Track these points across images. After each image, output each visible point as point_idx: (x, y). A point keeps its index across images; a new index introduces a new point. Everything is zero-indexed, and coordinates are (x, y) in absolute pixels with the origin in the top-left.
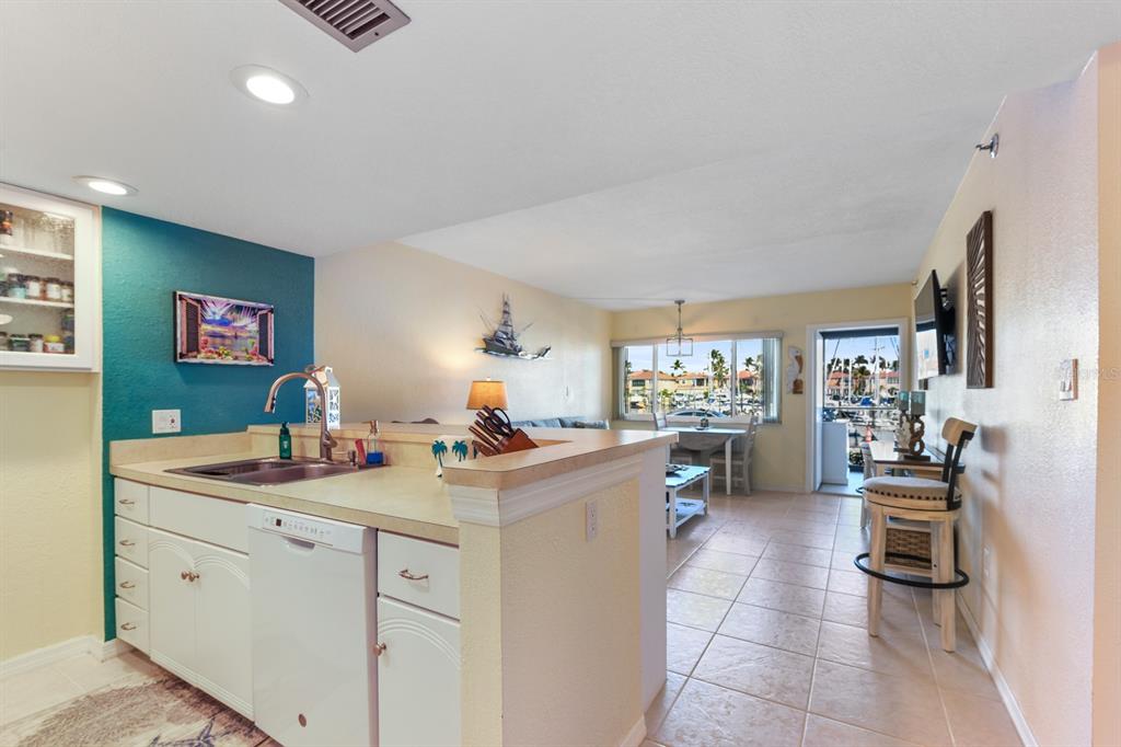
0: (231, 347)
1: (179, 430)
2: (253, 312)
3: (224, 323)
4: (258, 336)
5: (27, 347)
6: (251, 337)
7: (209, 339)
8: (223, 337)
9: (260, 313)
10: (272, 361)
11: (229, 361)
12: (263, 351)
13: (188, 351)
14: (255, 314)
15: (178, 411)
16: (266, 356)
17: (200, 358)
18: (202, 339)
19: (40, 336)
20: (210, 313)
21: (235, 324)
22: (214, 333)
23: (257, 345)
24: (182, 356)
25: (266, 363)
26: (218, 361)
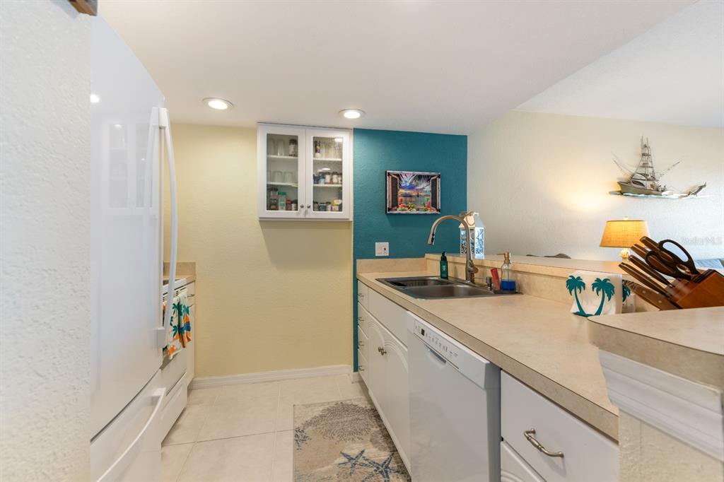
0: (415, 203)
1: (388, 255)
2: (428, 178)
3: (411, 187)
4: (431, 194)
6: (427, 195)
7: (403, 198)
8: (411, 196)
9: (432, 178)
10: (439, 210)
11: (414, 211)
12: (434, 204)
13: (393, 206)
14: (429, 180)
15: (388, 243)
16: (436, 208)
17: (399, 211)
18: (400, 198)
19: (330, 203)
20: (404, 182)
21: (418, 188)
22: (406, 194)
23: (430, 201)
24: (389, 210)
25: (435, 212)
26: (408, 212)
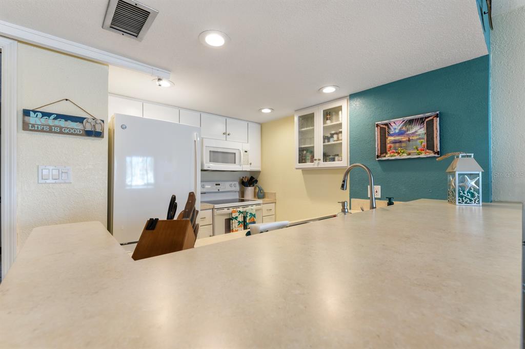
0: (406, 148)
1: (380, 197)
2: (421, 121)
3: (401, 133)
4: (425, 137)
5: (333, 160)
6: (420, 139)
7: (392, 145)
8: (400, 142)
9: (427, 120)
10: (438, 153)
11: (405, 156)
12: (430, 146)
13: (381, 154)
14: (423, 122)
15: (380, 187)
16: (433, 150)
17: (387, 157)
18: (388, 146)
20: (393, 130)
21: (409, 132)
22: (395, 140)
23: (425, 143)
24: (378, 157)
25: (432, 155)
26: (398, 157)
